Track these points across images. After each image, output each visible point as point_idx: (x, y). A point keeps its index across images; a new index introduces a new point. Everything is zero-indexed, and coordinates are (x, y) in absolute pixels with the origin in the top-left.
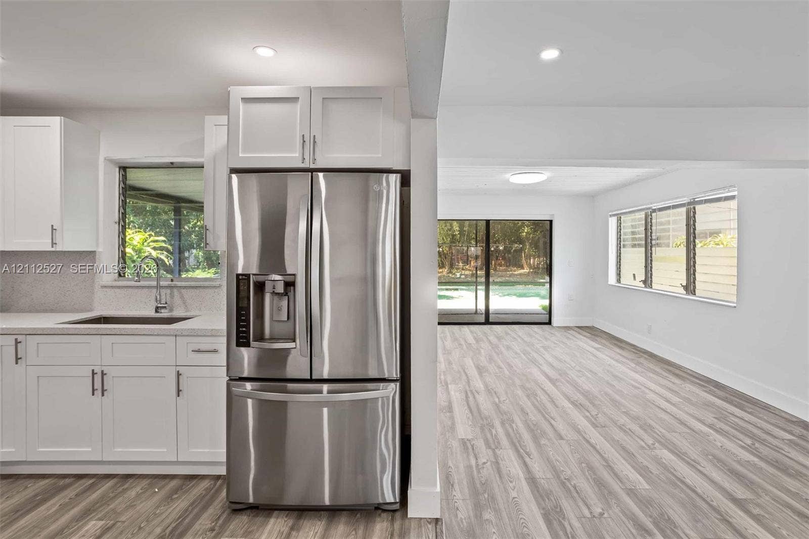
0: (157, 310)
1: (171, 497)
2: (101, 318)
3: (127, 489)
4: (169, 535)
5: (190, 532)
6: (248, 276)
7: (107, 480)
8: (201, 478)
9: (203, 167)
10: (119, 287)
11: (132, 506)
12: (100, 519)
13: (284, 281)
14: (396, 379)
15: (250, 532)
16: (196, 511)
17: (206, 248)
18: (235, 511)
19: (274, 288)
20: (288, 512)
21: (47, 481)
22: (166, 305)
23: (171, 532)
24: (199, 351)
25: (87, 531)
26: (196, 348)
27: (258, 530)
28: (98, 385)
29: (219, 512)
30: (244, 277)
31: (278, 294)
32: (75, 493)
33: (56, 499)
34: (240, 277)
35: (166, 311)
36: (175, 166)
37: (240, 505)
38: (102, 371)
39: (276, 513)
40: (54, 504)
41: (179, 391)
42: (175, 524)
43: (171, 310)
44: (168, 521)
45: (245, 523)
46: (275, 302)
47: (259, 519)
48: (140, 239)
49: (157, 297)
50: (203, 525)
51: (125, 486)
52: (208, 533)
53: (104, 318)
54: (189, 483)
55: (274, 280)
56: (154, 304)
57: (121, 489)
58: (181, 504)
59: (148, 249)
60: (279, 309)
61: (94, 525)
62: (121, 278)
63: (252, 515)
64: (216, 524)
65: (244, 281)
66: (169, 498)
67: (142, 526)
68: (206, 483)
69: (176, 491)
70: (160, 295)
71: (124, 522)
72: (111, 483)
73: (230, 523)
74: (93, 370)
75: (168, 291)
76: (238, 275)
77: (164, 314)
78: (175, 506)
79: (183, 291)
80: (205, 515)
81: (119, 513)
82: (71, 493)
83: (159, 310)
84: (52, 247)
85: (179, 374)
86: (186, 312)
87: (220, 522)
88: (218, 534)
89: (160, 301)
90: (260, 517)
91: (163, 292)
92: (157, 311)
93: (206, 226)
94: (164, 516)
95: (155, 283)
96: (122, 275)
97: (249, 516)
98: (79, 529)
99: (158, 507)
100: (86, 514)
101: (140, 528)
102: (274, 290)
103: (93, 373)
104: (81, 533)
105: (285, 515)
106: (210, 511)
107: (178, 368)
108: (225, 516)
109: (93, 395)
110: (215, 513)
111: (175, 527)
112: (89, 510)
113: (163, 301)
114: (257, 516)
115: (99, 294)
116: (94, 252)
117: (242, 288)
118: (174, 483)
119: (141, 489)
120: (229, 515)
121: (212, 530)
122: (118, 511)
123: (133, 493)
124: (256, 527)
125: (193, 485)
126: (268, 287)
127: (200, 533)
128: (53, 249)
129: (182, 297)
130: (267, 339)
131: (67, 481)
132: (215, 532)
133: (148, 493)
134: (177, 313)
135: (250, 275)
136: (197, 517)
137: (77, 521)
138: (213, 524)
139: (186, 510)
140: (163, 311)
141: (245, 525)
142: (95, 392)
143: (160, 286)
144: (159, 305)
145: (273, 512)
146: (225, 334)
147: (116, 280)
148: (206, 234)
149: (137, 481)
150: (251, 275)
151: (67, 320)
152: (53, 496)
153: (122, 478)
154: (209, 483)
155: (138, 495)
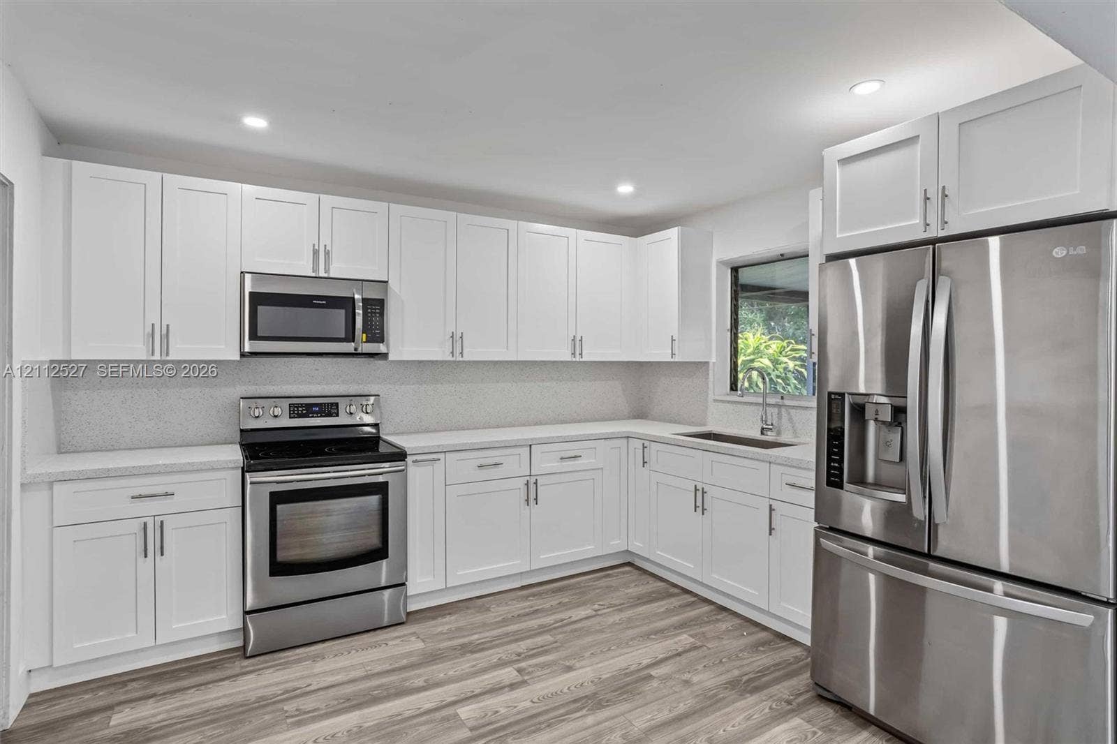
0: (763, 431)
1: (757, 647)
2: (710, 434)
3: (718, 620)
4: (744, 683)
5: (766, 692)
6: (842, 395)
7: (707, 604)
8: (793, 643)
9: (808, 256)
10: (729, 402)
11: (719, 638)
12: (691, 636)
13: (892, 406)
14: (1106, 600)
15: (830, 730)
16: (777, 674)
17: (811, 358)
18: (821, 697)
19: (876, 415)
20: (891, 736)
21: (662, 584)
22: (771, 427)
23: (748, 681)
24: (793, 486)
25: (680, 641)
26: (791, 481)
27: (843, 732)
28: (699, 503)
29: (803, 689)
30: (837, 397)
31: (884, 422)
32: (679, 603)
33: (664, 602)
34: (833, 397)
35: (773, 434)
36: (785, 257)
37: (826, 692)
38: (703, 489)
39: (873, 728)
40: (662, 606)
41: (771, 530)
42: (754, 676)
43: (779, 433)
44: (747, 669)
45: (828, 717)
46: (882, 433)
47: (848, 724)
48: (778, 348)
49: (762, 417)
50: (781, 692)
51: (719, 617)
52: (783, 703)
53: (714, 434)
54: (778, 642)
55: (876, 403)
56: (759, 425)
57: (714, 618)
58: (764, 659)
59: (785, 359)
60: (888, 444)
61: (686, 639)
62: (733, 392)
63: (840, 712)
64: (795, 699)
65: (836, 401)
66: (756, 647)
67: (724, 660)
68: (795, 651)
69: (764, 644)
70: (766, 415)
71: (709, 649)
72: (707, 608)
73: (810, 707)
74: (696, 486)
75: (776, 410)
76: (830, 394)
77: (770, 437)
78: (758, 658)
79: (793, 412)
80: (786, 684)
81: (707, 639)
82: (675, 602)
83: (765, 432)
84: (672, 357)
85: (771, 509)
86: (795, 437)
87: (801, 699)
88: (793, 711)
89: (766, 421)
90: (851, 722)
91: (769, 410)
92: (762, 433)
93: (811, 330)
94: (745, 662)
95: (760, 400)
96: (734, 388)
97: (837, 713)
98: (676, 635)
99: (741, 651)
100: (682, 626)
101: (721, 661)
102: (877, 416)
103: (696, 490)
104: (676, 640)
105: (886, 738)
106: (793, 682)
107: (772, 502)
108: (807, 696)
109: (695, 511)
110: (797, 687)
111: (751, 678)
112: (686, 624)
113: (769, 423)
114: (847, 717)
115: (713, 408)
116: (707, 363)
117: (834, 411)
118: (763, 635)
119: (732, 626)
120: (813, 697)
121: (789, 703)
122: (708, 637)
123: (723, 626)
124: (840, 729)
125: (782, 647)
126: (869, 412)
127: (775, 698)
128: (672, 360)
129: (791, 420)
130: (869, 483)
131: (676, 591)
132: (790, 707)
133: (736, 633)
134: (783, 439)
135: (844, 394)
136: (777, 681)
137: (675, 628)
138: (791, 697)
139: (768, 668)
140: (769, 433)
141: (828, 719)
142: (697, 509)
143: (766, 404)
144: (765, 426)
145: (870, 726)
146: (814, 467)
147: (728, 395)
148: (811, 339)
149: (730, 616)
150: (846, 395)
151: (681, 432)
152: (663, 598)
153: (718, 607)
154: (801, 652)
155: (728, 631)
